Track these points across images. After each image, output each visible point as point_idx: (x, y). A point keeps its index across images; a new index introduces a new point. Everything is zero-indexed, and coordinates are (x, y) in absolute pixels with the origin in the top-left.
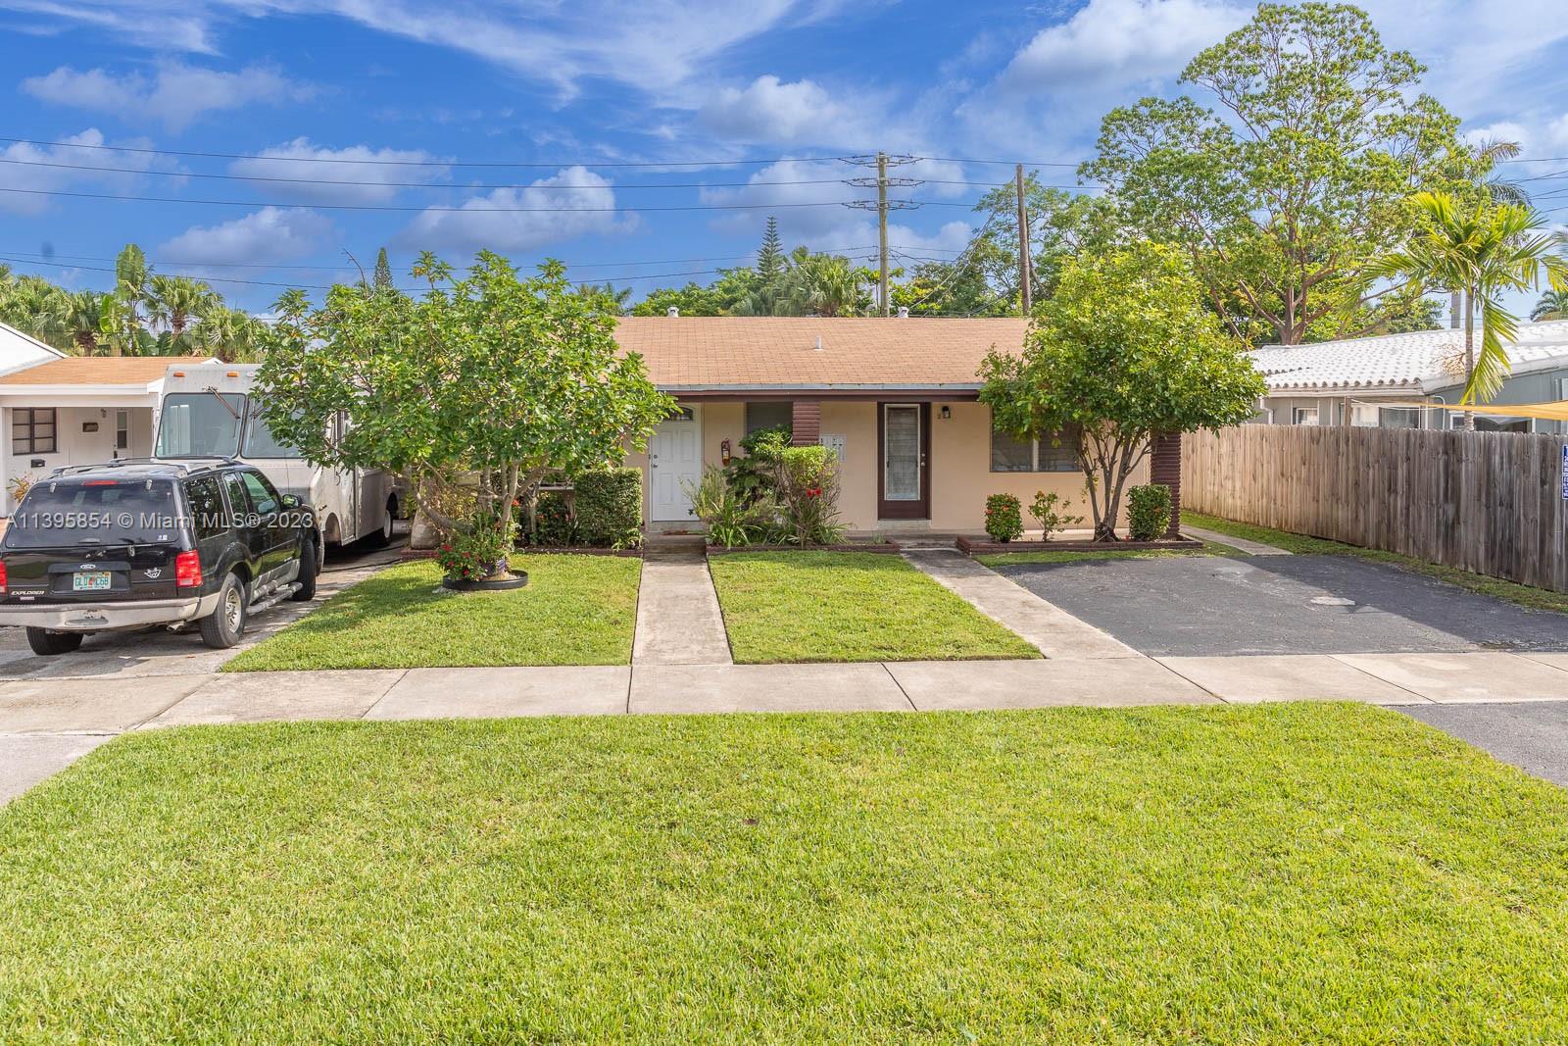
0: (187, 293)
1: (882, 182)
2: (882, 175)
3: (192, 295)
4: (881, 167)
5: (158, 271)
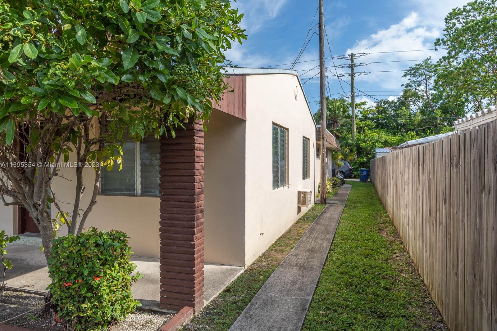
1: (352, 65)
2: (352, 61)
4: (352, 59)
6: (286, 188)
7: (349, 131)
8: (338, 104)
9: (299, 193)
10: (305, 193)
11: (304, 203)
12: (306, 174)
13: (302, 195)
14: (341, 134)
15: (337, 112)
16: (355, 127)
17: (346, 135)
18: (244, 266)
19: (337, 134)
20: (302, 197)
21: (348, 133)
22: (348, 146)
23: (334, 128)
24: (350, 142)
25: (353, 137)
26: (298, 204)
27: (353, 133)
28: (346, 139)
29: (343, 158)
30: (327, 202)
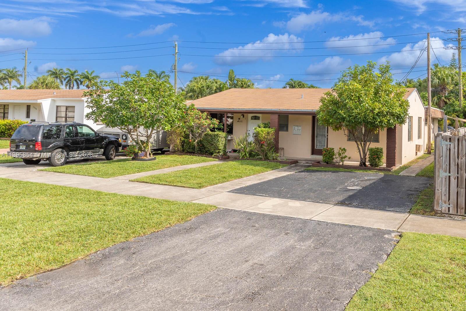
0: (244, 83)
1: (459, 39)
2: (459, 36)
3: (245, 84)
4: (459, 34)
5: (237, 77)
6: (412, 142)
7: (457, 98)
8: (446, 72)
9: (416, 145)
10: (419, 146)
11: (419, 150)
12: (419, 137)
13: (418, 147)
14: (449, 101)
15: (446, 80)
16: (462, 95)
17: (454, 102)
18: (402, 164)
19: (445, 100)
20: (418, 148)
21: (456, 100)
22: (456, 112)
23: (443, 95)
24: (457, 108)
25: (460, 104)
26: (416, 150)
27: (460, 100)
28: (453, 105)
29: (451, 123)
30: (431, 153)
